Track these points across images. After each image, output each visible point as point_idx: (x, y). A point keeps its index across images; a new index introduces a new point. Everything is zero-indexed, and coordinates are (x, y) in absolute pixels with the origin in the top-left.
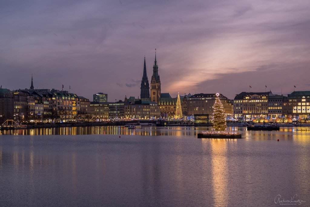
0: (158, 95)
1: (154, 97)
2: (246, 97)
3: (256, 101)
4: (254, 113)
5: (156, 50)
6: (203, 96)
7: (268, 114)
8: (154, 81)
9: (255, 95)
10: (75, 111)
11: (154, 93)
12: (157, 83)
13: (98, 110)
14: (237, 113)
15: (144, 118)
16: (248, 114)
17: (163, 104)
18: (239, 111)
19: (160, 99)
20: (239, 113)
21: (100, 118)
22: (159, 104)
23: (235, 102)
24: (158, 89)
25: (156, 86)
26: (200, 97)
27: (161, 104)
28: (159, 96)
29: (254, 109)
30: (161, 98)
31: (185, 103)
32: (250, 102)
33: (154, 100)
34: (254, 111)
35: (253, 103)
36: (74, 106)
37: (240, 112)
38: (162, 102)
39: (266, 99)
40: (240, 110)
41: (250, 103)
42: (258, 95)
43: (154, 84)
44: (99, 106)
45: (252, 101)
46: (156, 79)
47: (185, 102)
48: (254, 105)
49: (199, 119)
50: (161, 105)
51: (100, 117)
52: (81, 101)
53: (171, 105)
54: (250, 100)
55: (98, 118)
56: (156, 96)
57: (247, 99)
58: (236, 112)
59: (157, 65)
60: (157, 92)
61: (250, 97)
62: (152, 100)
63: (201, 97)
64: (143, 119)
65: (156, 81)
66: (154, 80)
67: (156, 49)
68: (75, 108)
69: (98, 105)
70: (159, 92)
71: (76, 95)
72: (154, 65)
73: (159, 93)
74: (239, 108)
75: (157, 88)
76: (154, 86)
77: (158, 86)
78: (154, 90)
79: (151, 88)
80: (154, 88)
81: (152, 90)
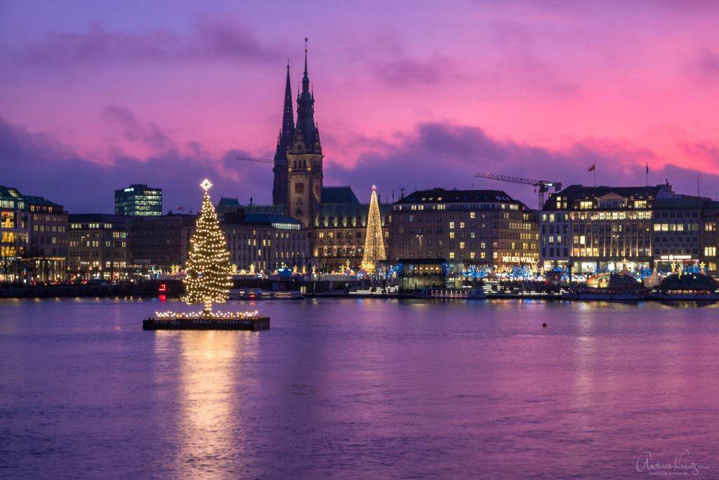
0: (311, 194)
1: (300, 202)
2: (582, 204)
3: (615, 214)
4: (608, 254)
5: (308, 42)
6: (440, 199)
7: (653, 258)
8: (300, 147)
9: (612, 197)
10: (11, 245)
11: (299, 187)
12: (309, 153)
13: (96, 244)
14: (552, 255)
15: (248, 269)
16: (588, 259)
17: (331, 223)
18: (558, 250)
19: (321, 207)
20: (558, 255)
21: (105, 269)
22: (317, 224)
23: (545, 217)
24: (312, 172)
25: (308, 164)
26: (431, 202)
27: (321, 224)
28: (318, 198)
29: (608, 243)
30: (324, 205)
32: (594, 218)
33: (299, 212)
34: (608, 250)
35: (605, 221)
36: (8, 230)
37: (562, 252)
38: (327, 218)
39: (647, 209)
40: (562, 247)
41: (595, 221)
42: (619, 197)
43: (299, 156)
44: (102, 228)
45: (602, 216)
46: (305, 140)
48: (605, 227)
49: (414, 275)
50: (323, 225)
51: (104, 265)
52: (35, 212)
53: (328, 228)
54: (593, 211)
55: (96, 270)
56: (304, 197)
57: (584, 210)
58: (548, 253)
59: (310, 91)
60: (311, 182)
61: (595, 203)
62: (292, 209)
63: (436, 201)
64: (243, 272)
65: (308, 147)
66: (300, 143)
67: (306, 40)
68: (11, 234)
69: (98, 226)
70: (316, 183)
71: (16, 191)
72: (301, 91)
73: (317, 187)
74: (559, 238)
75: (309, 169)
76: (300, 162)
77: (311, 165)
78: (299, 176)
79: (290, 170)
80: (300, 169)
81: (294, 176)
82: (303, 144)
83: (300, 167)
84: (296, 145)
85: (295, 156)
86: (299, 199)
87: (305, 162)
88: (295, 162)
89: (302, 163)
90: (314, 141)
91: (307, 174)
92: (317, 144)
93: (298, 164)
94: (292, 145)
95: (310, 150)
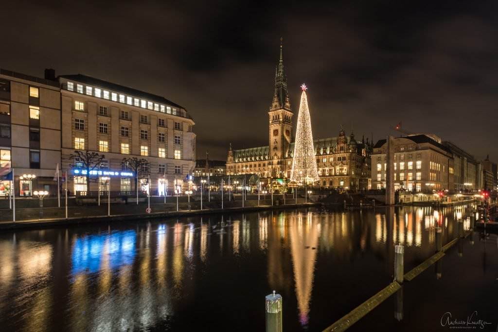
8: (276, 106)
12: (281, 109)
19: (290, 146)
22: (287, 156)
24: (284, 122)
25: (281, 117)
27: (289, 156)
28: (288, 139)
31: (342, 149)
33: (275, 148)
43: (276, 112)
46: (279, 100)
47: (342, 145)
56: (278, 138)
60: (283, 128)
62: (271, 147)
65: (280, 105)
66: (276, 104)
70: (286, 128)
73: (287, 132)
75: (281, 120)
77: (283, 117)
78: (275, 125)
79: (270, 122)
80: (276, 120)
81: (273, 125)
82: (277, 104)
84: (274, 105)
85: (273, 112)
86: (276, 140)
87: (279, 115)
88: (274, 117)
89: (277, 117)
90: (284, 101)
91: (280, 123)
92: (288, 104)
93: (275, 117)
94: (272, 106)
95: (281, 107)
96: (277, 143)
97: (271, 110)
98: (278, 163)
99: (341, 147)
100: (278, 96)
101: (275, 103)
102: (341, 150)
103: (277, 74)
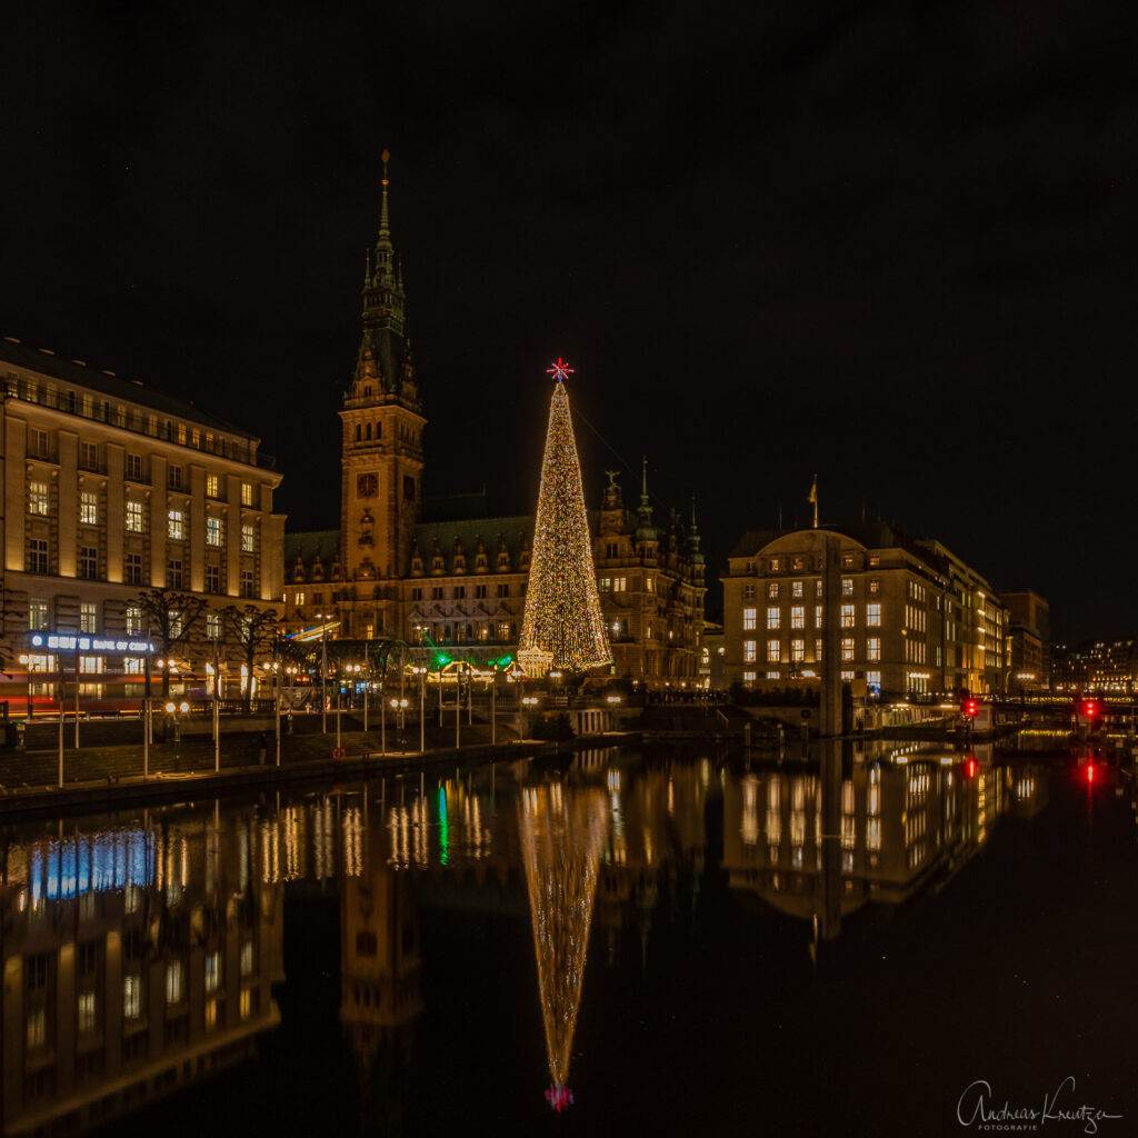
0: (394, 498)
1: (368, 518)
8: (368, 392)
11: (367, 484)
12: (387, 403)
19: (416, 531)
24: (398, 447)
25: (387, 429)
28: (409, 509)
33: (367, 540)
43: (367, 411)
46: (380, 372)
56: (378, 505)
60: (394, 470)
62: (350, 534)
65: (385, 387)
66: (368, 383)
70: (403, 471)
73: (409, 484)
76: (369, 426)
77: (395, 432)
78: (366, 457)
79: (347, 446)
80: (368, 443)
81: (356, 458)
82: (374, 383)
83: (369, 438)
84: (361, 385)
85: (357, 412)
86: (367, 510)
87: (379, 425)
88: (359, 427)
89: (374, 429)
90: (399, 376)
91: (384, 453)
92: (408, 388)
93: (363, 431)
94: (351, 390)
95: (391, 396)
96: (372, 520)
97: (347, 403)
98: (378, 594)
99: (609, 547)
100: (377, 356)
101: (367, 381)
102: (608, 556)
103: (371, 278)
